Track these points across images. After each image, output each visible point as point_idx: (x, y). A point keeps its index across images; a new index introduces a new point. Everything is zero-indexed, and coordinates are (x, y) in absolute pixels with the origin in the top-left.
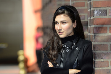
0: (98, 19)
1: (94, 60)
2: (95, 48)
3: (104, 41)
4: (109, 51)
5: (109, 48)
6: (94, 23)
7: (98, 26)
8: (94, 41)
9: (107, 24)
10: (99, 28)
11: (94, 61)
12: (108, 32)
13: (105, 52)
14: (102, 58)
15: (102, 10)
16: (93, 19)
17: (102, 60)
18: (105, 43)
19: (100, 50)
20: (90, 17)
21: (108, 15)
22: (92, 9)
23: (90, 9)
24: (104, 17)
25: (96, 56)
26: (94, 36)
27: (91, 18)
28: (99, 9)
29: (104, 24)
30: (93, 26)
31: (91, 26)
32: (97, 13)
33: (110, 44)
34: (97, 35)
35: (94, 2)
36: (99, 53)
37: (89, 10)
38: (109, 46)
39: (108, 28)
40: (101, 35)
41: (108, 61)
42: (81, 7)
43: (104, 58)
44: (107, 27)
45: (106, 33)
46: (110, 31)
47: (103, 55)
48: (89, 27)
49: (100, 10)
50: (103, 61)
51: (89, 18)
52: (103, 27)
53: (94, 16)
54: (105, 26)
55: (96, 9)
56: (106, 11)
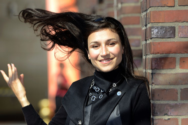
0: (159, 43)
1: (152, 117)
2: (153, 95)
3: (170, 84)
4: (179, 102)
5: (179, 96)
6: (152, 50)
7: (159, 55)
8: (152, 83)
9: (175, 53)
10: (161, 59)
11: (153, 119)
12: (178, 66)
13: (172, 103)
14: (166, 114)
15: (166, 27)
16: (150, 43)
17: (166, 117)
18: (172, 87)
19: (162, 99)
20: (146, 40)
21: (176, 37)
22: (149, 26)
23: (146, 25)
24: (169, 40)
25: (156, 109)
26: (152, 74)
27: (148, 42)
28: (160, 25)
29: (169, 52)
30: (150, 56)
31: (148, 57)
32: (158, 32)
33: (181, 89)
34: (158, 71)
35: (151, 13)
36: (162, 104)
37: (144, 28)
38: (179, 91)
39: (177, 59)
40: (164, 72)
41: (177, 120)
42: (134, 24)
43: (169, 113)
44: (174, 59)
45: (174, 68)
46: (180, 64)
47: (169, 108)
48: (144, 57)
49: (162, 28)
50: (169, 119)
51: (144, 42)
52: (167, 58)
53: (151, 39)
54: (171, 55)
55: (155, 25)
56: (173, 29)
